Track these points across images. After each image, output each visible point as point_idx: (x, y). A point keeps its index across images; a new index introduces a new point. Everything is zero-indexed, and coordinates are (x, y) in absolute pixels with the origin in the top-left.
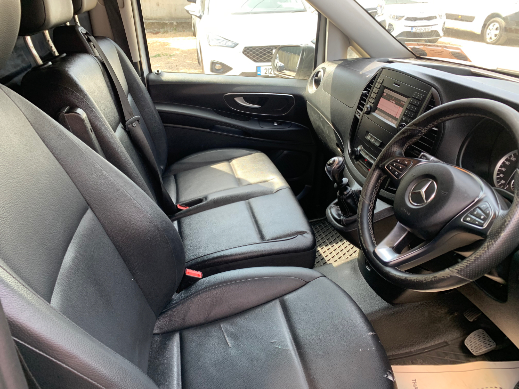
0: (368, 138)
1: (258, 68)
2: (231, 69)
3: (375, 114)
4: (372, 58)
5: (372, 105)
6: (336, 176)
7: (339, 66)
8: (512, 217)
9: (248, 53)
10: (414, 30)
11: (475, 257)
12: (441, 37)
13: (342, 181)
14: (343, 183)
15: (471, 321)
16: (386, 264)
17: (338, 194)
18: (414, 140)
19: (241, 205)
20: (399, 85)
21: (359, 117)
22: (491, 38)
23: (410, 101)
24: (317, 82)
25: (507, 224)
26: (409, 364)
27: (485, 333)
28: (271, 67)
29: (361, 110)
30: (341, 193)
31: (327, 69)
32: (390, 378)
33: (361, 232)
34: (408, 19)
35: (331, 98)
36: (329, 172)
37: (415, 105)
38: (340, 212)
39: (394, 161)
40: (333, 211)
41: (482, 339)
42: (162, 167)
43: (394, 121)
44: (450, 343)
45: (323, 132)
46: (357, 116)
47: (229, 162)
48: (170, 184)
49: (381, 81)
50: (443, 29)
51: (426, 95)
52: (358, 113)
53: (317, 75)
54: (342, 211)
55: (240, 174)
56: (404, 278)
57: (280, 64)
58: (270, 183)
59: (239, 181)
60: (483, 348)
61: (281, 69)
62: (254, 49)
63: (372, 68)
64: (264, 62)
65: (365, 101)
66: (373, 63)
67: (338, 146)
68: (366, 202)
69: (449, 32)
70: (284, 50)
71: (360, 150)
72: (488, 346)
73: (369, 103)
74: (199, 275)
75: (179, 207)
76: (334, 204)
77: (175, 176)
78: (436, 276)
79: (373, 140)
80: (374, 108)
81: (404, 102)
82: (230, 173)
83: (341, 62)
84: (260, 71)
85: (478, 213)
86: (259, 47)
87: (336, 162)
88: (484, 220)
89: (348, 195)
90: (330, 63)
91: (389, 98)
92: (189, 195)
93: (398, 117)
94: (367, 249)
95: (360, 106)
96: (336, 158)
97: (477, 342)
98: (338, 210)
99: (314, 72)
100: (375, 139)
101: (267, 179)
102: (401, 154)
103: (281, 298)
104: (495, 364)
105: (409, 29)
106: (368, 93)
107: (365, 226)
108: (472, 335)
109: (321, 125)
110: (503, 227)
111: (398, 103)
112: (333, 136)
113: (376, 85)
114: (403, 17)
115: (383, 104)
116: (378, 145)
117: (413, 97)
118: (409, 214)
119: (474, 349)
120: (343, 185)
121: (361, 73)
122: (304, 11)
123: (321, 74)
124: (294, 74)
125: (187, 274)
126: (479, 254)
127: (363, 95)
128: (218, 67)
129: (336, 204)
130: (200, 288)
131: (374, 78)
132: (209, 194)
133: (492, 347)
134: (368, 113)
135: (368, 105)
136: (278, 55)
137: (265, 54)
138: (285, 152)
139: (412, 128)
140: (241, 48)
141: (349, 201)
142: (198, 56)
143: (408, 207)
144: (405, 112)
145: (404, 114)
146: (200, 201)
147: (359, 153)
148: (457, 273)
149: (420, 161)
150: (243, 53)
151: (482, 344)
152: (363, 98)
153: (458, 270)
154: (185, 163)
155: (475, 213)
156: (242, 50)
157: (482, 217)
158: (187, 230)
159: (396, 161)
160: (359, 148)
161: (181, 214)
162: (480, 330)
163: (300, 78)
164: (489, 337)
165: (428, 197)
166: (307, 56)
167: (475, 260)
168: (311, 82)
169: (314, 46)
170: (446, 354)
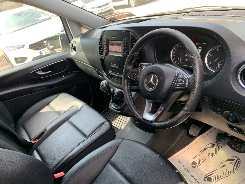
0: (112, 66)
1: (41, 53)
2: (26, 58)
3: (110, 54)
4: (94, 29)
5: (106, 50)
6: (107, 90)
7: (81, 38)
8: (196, 77)
9: (32, 47)
10: (102, 11)
11: (190, 101)
12: (114, 11)
13: (111, 91)
14: (112, 91)
15: (187, 123)
16: (151, 122)
17: (111, 97)
18: (135, 59)
19: (66, 124)
20: (115, 37)
21: (103, 58)
22: (133, 5)
23: (123, 42)
24: (75, 49)
25: (196, 81)
26: (173, 155)
27: (195, 125)
28: (47, 50)
29: (102, 54)
30: (113, 97)
31: (76, 41)
32: (177, 171)
33: (132, 112)
34: (98, 7)
35: (85, 54)
36: (103, 89)
37: (126, 43)
38: (116, 105)
39: (131, 73)
40: (112, 106)
41: (195, 128)
42: (13, 125)
43: (120, 54)
44: (183, 136)
45: (88, 71)
46: (102, 58)
47: (49, 105)
48: (22, 132)
49: (105, 38)
50: (113, 7)
51: (129, 36)
52: (101, 56)
53: (73, 46)
54: (116, 104)
55: (58, 109)
56: (163, 125)
57: (52, 47)
58: (75, 106)
59: (59, 113)
60: (197, 132)
61: (53, 49)
62: (34, 45)
63: (98, 33)
64: (42, 48)
65: (102, 50)
66: (96, 31)
67: (98, 74)
68: (128, 96)
69: (116, 8)
70: (51, 40)
71: (111, 73)
72: (198, 130)
73: (104, 50)
74: (62, 174)
75: (33, 142)
76: (111, 102)
77: (23, 126)
78: (177, 117)
79: (115, 66)
80: (108, 51)
81: (121, 43)
82: (52, 110)
83: (81, 36)
84: (42, 54)
85: (181, 81)
86: (36, 42)
87: (104, 84)
88: (185, 83)
89: (116, 96)
90: (76, 38)
91: (112, 44)
92: (35, 133)
93: (121, 51)
94: (139, 119)
95: (101, 52)
96: (103, 82)
97: (194, 130)
98: (114, 104)
99: (71, 45)
100: (115, 65)
101: (73, 105)
102: (132, 68)
103: (110, 162)
104: (203, 135)
105: (100, 12)
106: (102, 45)
107: (133, 108)
108: (190, 129)
109: (86, 68)
110: (195, 82)
111: (118, 45)
112: (94, 71)
113: (104, 40)
114: (95, 7)
115: (111, 48)
116: (118, 67)
117: (123, 40)
118: (151, 94)
119: (194, 134)
120: (112, 92)
121: (93, 37)
122: (50, 18)
123: (74, 44)
124: (61, 49)
125: (56, 177)
126: (191, 99)
127: (100, 47)
128: (19, 60)
129: (112, 102)
130: (67, 180)
131: (101, 37)
132: (46, 127)
133: (200, 130)
134: (106, 54)
135: (105, 51)
136: (48, 43)
137: (41, 45)
138: (75, 87)
139: (132, 54)
140: (27, 46)
141: (118, 98)
142: (6, 58)
143: (149, 91)
144: (123, 48)
145: (123, 49)
146: (43, 133)
147: (111, 75)
148: (186, 112)
149: (142, 68)
150: (29, 48)
151: (196, 130)
152: (101, 49)
153: (186, 110)
154: (25, 117)
155: (179, 81)
156: (28, 47)
157: (183, 82)
158: (43, 152)
159: (132, 72)
160: (110, 72)
161: (36, 145)
162: (192, 125)
163: (65, 50)
164: (197, 126)
165: (155, 83)
166: (63, 39)
167: (190, 102)
168: (71, 50)
169: (64, 33)
170: (184, 141)
